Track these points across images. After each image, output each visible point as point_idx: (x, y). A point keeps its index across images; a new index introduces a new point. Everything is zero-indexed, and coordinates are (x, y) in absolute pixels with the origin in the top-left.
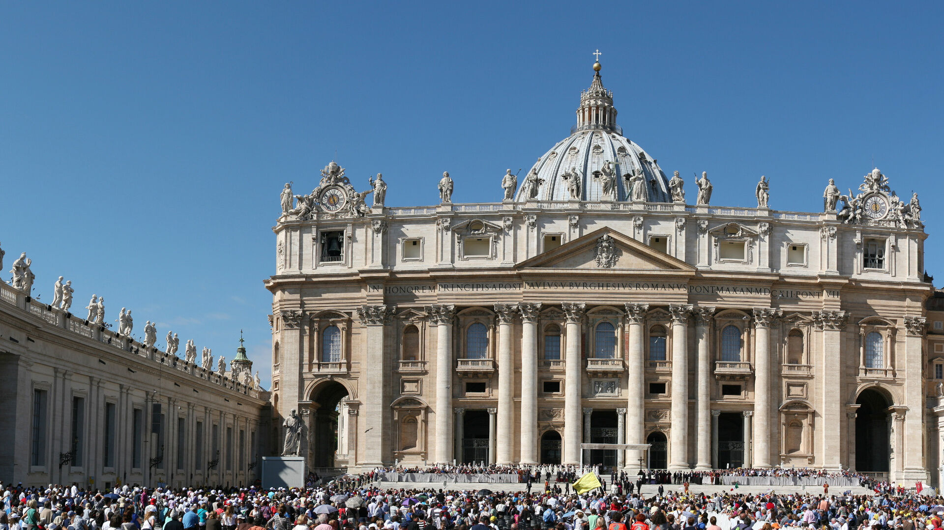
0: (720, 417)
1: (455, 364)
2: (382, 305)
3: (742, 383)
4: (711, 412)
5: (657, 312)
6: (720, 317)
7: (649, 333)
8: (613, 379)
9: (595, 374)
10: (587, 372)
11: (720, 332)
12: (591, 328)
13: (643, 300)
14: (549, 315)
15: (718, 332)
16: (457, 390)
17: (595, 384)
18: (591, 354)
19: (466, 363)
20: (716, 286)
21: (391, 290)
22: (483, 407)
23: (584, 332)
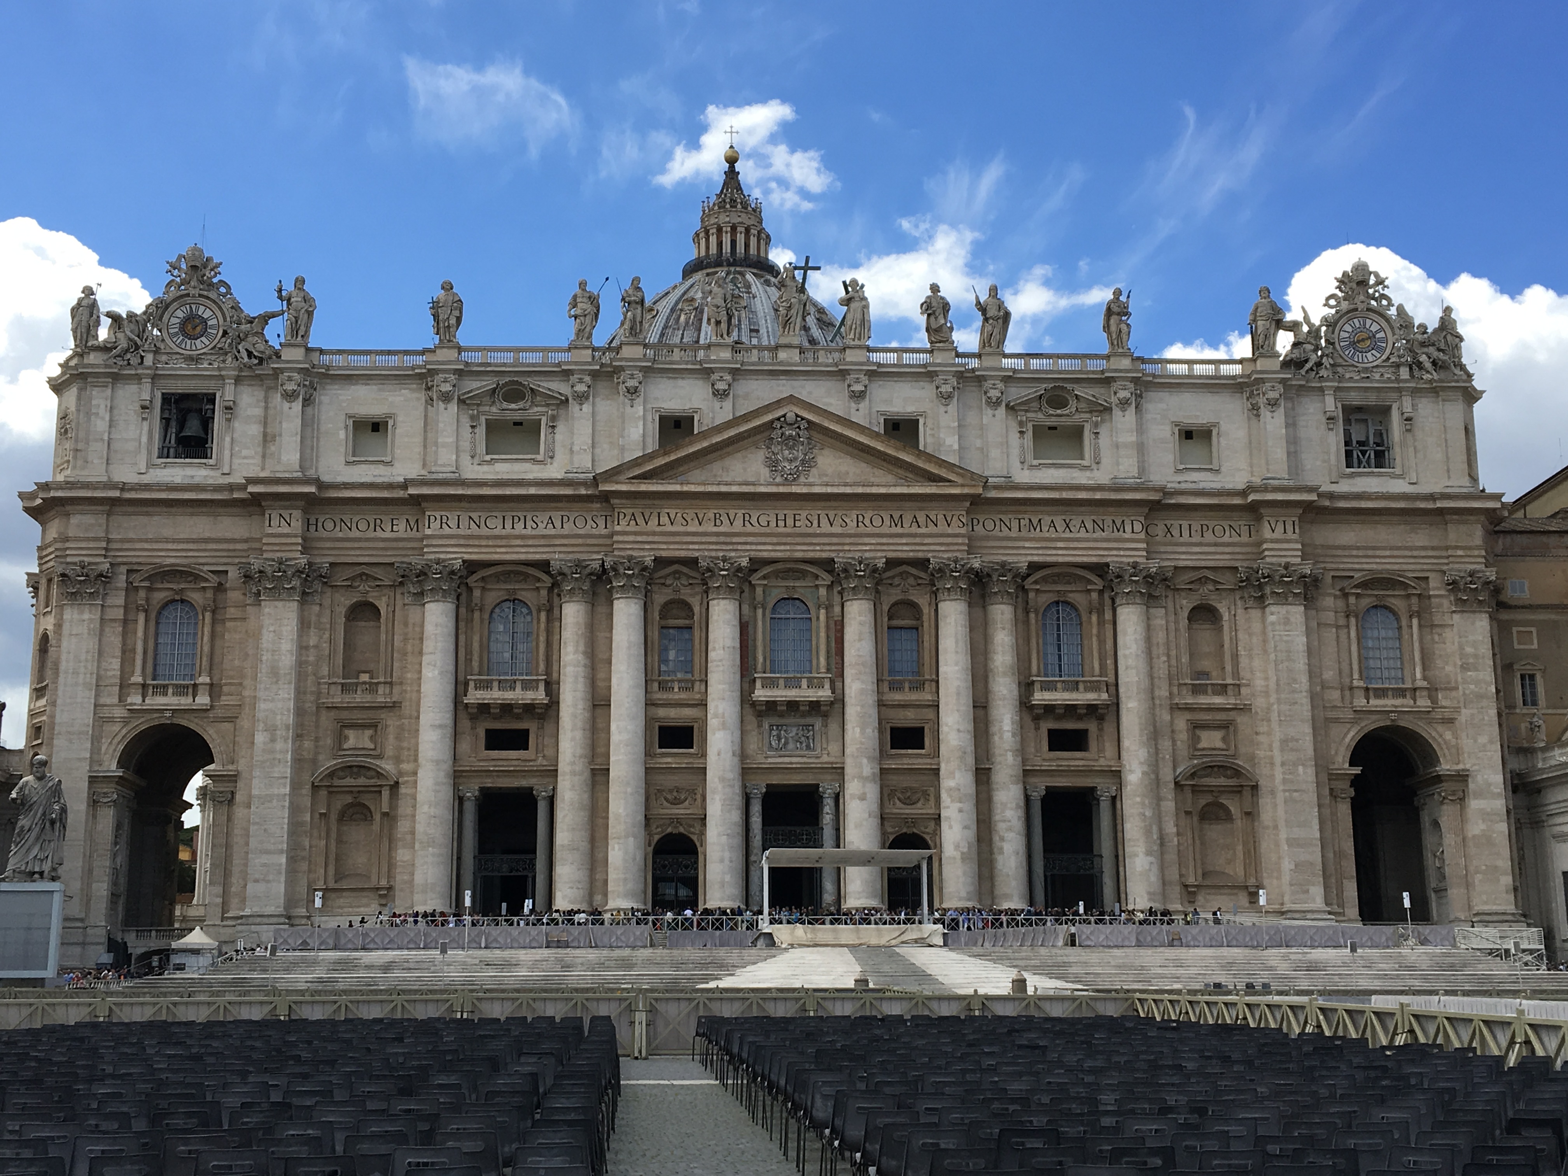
0: (1044, 800)
1: (461, 688)
2: (298, 555)
3: (1092, 727)
4: (1025, 789)
5: (901, 574)
6: (1036, 582)
7: (886, 619)
8: (809, 720)
9: (771, 706)
10: (754, 704)
11: (1037, 615)
12: (760, 612)
13: (873, 547)
14: (668, 582)
15: (1032, 616)
16: (465, 746)
17: (771, 730)
18: (760, 667)
19: (486, 685)
20: (1026, 516)
21: (320, 524)
22: (524, 783)
23: (745, 619)
